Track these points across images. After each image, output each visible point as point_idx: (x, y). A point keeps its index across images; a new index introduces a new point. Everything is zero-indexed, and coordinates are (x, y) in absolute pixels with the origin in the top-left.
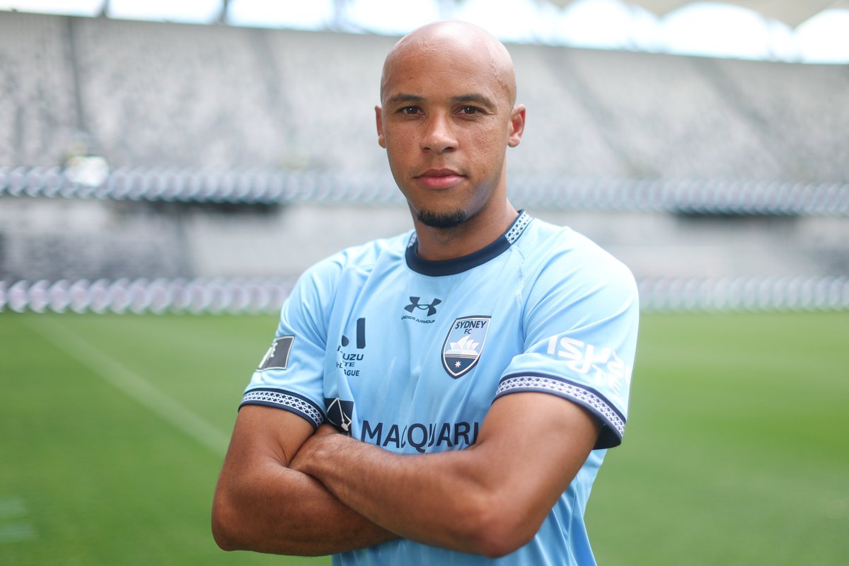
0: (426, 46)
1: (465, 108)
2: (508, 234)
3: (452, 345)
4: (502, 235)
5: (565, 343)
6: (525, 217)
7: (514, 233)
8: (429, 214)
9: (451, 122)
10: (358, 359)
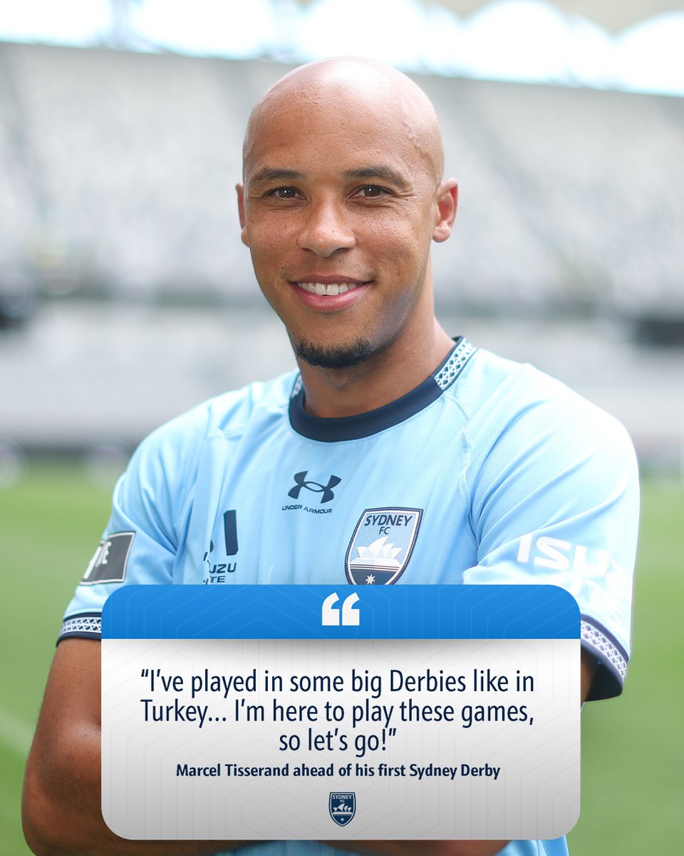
0: (306, 97)
1: (366, 188)
2: (438, 375)
3: (361, 550)
4: (430, 376)
5: (543, 544)
6: (465, 348)
7: (448, 373)
8: (313, 348)
9: (344, 210)
10: (229, 571)
